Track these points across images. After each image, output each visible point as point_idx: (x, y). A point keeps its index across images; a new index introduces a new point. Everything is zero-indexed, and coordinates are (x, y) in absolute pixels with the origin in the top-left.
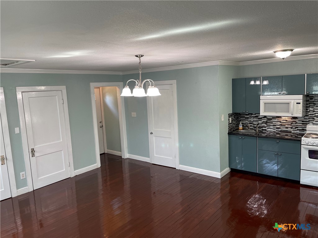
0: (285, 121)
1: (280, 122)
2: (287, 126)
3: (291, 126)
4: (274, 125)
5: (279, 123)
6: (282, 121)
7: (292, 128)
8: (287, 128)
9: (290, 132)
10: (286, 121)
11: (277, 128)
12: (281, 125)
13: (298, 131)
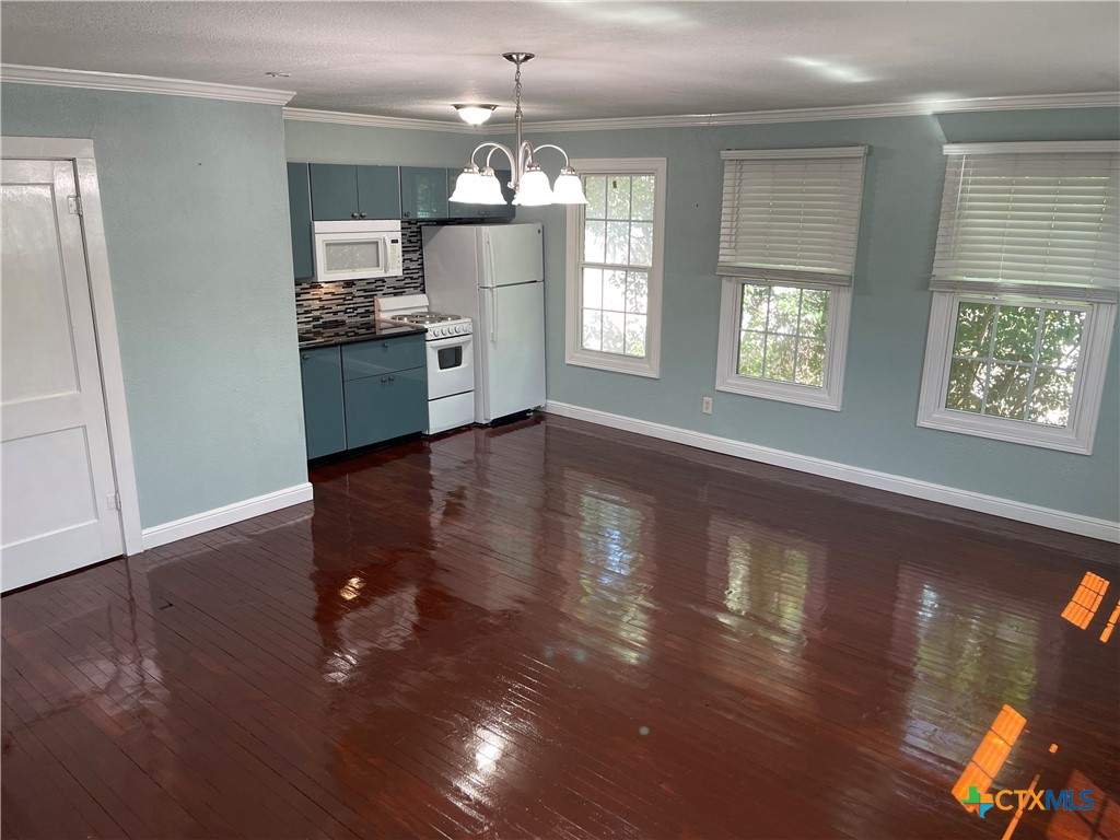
0: (329, 296)
1: (320, 299)
2: (335, 308)
3: (343, 308)
4: (306, 312)
5: (317, 304)
6: (325, 297)
7: (345, 312)
8: (335, 313)
9: (343, 323)
10: (333, 294)
11: (317, 319)
12: (322, 308)
13: (358, 319)
